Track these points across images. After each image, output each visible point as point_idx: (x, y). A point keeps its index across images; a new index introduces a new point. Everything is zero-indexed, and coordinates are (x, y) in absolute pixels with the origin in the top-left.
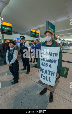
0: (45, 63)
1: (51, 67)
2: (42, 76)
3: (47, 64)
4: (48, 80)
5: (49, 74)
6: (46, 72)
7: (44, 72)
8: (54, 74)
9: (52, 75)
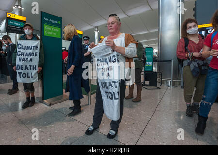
0: (24, 59)
1: (32, 61)
2: (22, 75)
3: (27, 59)
4: (29, 77)
5: (30, 69)
6: (26, 68)
7: (24, 68)
8: (36, 68)
9: (33, 70)
